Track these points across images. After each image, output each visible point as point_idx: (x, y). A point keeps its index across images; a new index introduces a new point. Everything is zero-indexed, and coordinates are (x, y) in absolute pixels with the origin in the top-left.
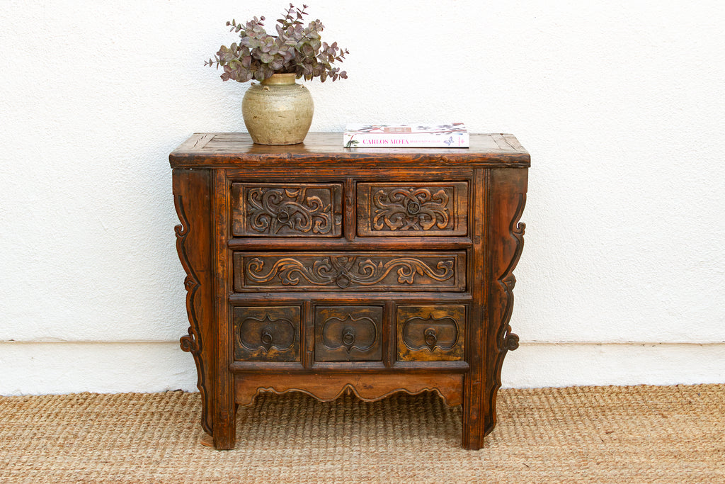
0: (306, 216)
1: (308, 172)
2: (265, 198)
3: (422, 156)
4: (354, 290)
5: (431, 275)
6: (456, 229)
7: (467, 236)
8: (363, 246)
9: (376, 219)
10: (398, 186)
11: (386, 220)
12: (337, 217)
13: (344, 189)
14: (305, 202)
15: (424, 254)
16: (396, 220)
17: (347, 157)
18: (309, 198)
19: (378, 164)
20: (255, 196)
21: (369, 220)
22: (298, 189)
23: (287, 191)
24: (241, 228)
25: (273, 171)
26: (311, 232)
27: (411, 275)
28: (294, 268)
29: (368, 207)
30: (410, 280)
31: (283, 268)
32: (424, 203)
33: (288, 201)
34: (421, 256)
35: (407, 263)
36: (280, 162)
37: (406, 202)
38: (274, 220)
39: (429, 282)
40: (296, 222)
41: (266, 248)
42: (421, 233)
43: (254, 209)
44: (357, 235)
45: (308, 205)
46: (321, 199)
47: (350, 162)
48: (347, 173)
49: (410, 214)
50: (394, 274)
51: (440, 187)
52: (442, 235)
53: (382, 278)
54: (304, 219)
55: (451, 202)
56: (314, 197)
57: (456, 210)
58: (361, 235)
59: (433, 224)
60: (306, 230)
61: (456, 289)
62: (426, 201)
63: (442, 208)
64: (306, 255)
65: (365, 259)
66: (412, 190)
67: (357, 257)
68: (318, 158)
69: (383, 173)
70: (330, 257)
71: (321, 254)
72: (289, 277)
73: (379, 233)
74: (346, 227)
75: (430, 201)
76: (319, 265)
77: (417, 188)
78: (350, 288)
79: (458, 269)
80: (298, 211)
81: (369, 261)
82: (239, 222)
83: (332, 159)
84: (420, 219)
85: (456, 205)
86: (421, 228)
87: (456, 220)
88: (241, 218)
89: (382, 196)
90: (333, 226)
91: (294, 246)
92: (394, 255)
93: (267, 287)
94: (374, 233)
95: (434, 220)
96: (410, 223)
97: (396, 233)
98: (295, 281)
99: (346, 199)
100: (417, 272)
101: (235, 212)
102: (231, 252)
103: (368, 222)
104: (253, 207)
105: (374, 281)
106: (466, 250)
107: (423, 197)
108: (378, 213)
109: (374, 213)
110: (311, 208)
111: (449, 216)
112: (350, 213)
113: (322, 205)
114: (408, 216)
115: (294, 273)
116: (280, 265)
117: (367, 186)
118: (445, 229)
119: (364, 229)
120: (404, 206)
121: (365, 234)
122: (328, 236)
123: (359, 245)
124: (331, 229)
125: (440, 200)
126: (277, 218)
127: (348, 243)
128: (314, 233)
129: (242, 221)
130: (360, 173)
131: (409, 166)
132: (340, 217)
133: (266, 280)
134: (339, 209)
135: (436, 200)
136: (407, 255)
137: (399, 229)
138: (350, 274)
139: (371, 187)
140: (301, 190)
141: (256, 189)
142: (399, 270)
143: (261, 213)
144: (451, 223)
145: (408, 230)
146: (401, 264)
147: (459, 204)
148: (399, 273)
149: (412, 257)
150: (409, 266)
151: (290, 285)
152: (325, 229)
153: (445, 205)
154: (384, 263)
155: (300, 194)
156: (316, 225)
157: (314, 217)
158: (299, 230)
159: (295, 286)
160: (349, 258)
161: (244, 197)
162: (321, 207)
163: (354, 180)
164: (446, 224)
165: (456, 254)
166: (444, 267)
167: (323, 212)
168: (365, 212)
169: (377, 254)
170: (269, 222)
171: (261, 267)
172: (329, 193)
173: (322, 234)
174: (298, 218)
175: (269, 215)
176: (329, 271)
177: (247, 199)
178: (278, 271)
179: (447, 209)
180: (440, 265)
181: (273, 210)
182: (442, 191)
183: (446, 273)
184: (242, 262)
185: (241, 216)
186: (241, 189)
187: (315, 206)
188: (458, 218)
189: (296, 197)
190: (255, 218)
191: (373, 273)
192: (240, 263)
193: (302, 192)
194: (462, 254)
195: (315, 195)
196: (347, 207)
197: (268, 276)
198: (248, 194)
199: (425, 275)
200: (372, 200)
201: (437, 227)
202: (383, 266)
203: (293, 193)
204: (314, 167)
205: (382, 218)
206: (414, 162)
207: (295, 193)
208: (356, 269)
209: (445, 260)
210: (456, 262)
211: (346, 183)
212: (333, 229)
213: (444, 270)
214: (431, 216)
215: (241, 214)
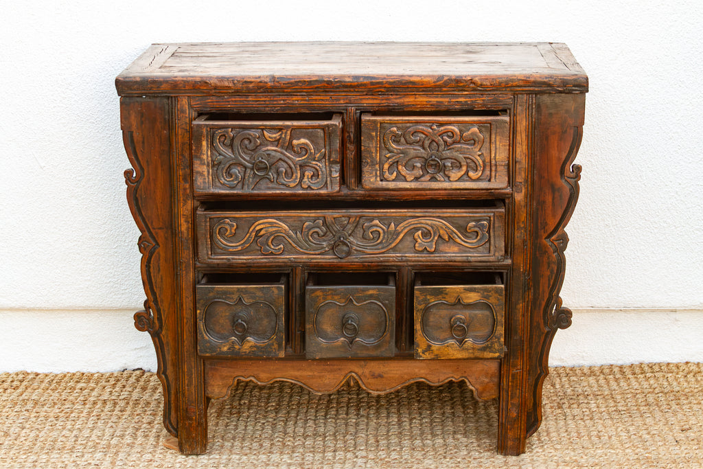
0: (293, 166)
1: (297, 100)
2: (237, 142)
3: (446, 78)
5: (459, 241)
6: (493, 180)
9: (386, 166)
10: (417, 122)
11: (400, 167)
12: (334, 166)
14: (290, 147)
15: (449, 213)
16: (414, 167)
18: (295, 142)
19: (388, 90)
20: (222, 139)
21: (377, 167)
22: (280, 129)
23: (265, 132)
24: (204, 182)
25: (250, 99)
26: (299, 186)
27: (432, 241)
28: (277, 232)
29: (376, 151)
30: (431, 247)
31: (262, 232)
32: (452, 144)
33: (267, 146)
34: (446, 215)
35: (427, 224)
37: (427, 143)
38: (248, 171)
39: (456, 249)
40: (278, 173)
42: (446, 185)
43: (221, 157)
45: (294, 151)
46: (312, 142)
47: (351, 86)
48: (348, 101)
50: (409, 239)
51: (473, 123)
52: (475, 187)
53: (393, 245)
54: (289, 170)
55: (486, 145)
56: (303, 141)
57: (493, 155)
59: (463, 173)
60: (292, 185)
61: (492, 258)
62: (454, 142)
63: (476, 153)
64: (292, 215)
65: (372, 219)
66: (435, 127)
67: (361, 217)
68: (310, 82)
69: (395, 100)
70: (324, 217)
72: (270, 244)
73: (391, 185)
75: (459, 142)
76: (310, 228)
77: (441, 124)
78: (351, 258)
79: (494, 231)
80: (280, 159)
81: (376, 222)
82: (201, 174)
83: (329, 82)
85: (493, 149)
86: (446, 178)
87: (493, 169)
88: (205, 169)
89: (396, 136)
90: (329, 179)
92: (409, 214)
93: (242, 257)
94: (384, 184)
95: (464, 168)
96: (432, 172)
97: (413, 185)
98: (280, 249)
100: (440, 236)
101: (196, 162)
103: (376, 170)
104: (220, 154)
105: (382, 248)
107: (448, 136)
108: (389, 158)
109: (383, 158)
110: (298, 154)
111: (484, 162)
113: (313, 151)
115: (277, 238)
116: (258, 228)
117: (375, 121)
118: (478, 180)
119: (372, 180)
120: (424, 148)
121: (372, 186)
124: (326, 183)
125: (473, 141)
126: (252, 169)
128: (303, 189)
129: (206, 173)
130: (364, 101)
131: (429, 91)
132: (337, 167)
133: (240, 248)
134: (335, 156)
135: (467, 141)
136: (427, 214)
137: (417, 179)
138: (351, 239)
139: (381, 123)
140: (284, 131)
141: (223, 130)
142: (416, 234)
143: (231, 162)
144: (488, 173)
145: (429, 180)
146: (419, 225)
147: (498, 146)
148: (417, 238)
149: (434, 217)
150: (430, 228)
151: (272, 254)
152: (318, 182)
153: (479, 147)
154: (396, 226)
155: (283, 136)
156: (306, 177)
157: (302, 166)
158: (283, 184)
159: (278, 255)
160: (350, 218)
161: (207, 141)
162: (311, 153)
163: (356, 110)
164: (480, 174)
165: (492, 212)
166: (476, 229)
167: (314, 160)
168: (371, 157)
169: (387, 212)
170: (242, 174)
171: (233, 231)
172: (322, 135)
173: (313, 189)
174: (281, 169)
175: (242, 165)
176: (323, 236)
177: (212, 143)
178: (256, 236)
179: (482, 154)
180: (471, 227)
181: (248, 158)
182: (475, 129)
183: (479, 238)
184: (208, 224)
185: (205, 167)
186: (204, 131)
187: (304, 153)
188: (496, 165)
189: (279, 140)
190: (223, 168)
191: (381, 237)
192: (206, 226)
193: (286, 133)
194: (500, 212)
195: (304, 137)
196: (348, 145)
197: (242, 242)
198: (213, 136)
199: (451, 240)
200: (382, 140)
201: (469, 177)
202: (396, 228)
203: (274, 136)
204: (304, 94)
205: (395, 164)
206: (436, 86)
207: (277, 135)
208: (359, 232)
209: (478, 221)
210: (492, 222)
211: (347, 114)
212: (328, 182)
213: (476, 234)
214: (460, 163)
215: (204, 164)
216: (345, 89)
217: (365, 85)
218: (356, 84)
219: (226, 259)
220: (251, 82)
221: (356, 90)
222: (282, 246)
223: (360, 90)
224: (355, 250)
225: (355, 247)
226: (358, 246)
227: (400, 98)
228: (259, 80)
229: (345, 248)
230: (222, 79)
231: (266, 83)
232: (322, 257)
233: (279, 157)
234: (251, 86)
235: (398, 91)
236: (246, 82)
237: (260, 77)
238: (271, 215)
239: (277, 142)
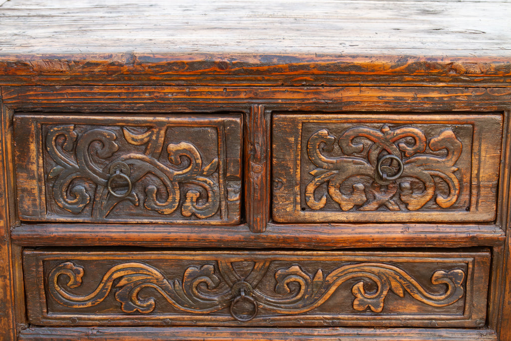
0: (169, 183)
1: (171, 93)
2: (83, 145)
3: (410, 61)
4: (263, 323)
5: (418, 297)
6: (473, 208)
7: (495, 222)
8: (285, 240)
9: (311, 188)
10: (360, 122)
11: (332, 190)
12: (231, 183)
13: (245, 125)
14: (164, 154)
15: (406, 257)
16: (353, 190)
17: (251, 61)
18: (172, 147)
19: (318, 77)
20: (61, 141)
21: (297, 189)
22: (149, 127)
23: (126, 132)
24: (34, 205)
25: (96, 90)
26: (178, 213)
27: (379, 296)
28: (144, 281)
29: (296, 164)
30: (377, 306)
31: (123, 282)
32: (412, 155)
33: (129, 151)
34: (401, 260)
35: (373, 273)
36: (110, 73)
37: (374, 154)
38: (100, 189)
39: (414, 308)
40: (146, 193)
41: (89, 243)
42: (403, 216)
43: (59, 167)
44: (271, 218)
45: (171, 161)
46: (199, 147)
47: (259, 72)
48: (252, 95)
49: (381, 178)
50: (345, 293)
51: (445, 124)
52: (446, 219)
53: (321, 302)
54: (163, 189)
55: (465, 156)
56: (184, 145)
57: (475, 172)
58: (281, 220)
59: (428, 198)
60: (168, 211)
61: (468, 322)
62: (416, 153)
63: (447, 166)
64: (167, 257)
65: (290, 264)
66: (387, 129)
67: (272, 261)
68: (191, 65)
69: (328, 94)
70: (217, 261)
71: (199, 256)
72: (134, 298)
73: (318, 216)
74: (250, 206)
75: (424, 152)
76: (194, 276)
77: (396, 125)
78: (256, 320)
79: (472, 284)
80: (149, 172)
81: (296, 268)
82: (30, 193)
83: (222, 65)
84: (400, 188)
85: (475, 162)
86: (403, 207)
87: (474, 192)
88: (34, 184)
89: (327, 142)
90: (223, 203)
91: (143, 240)
92: (346, 258)
93: (92, 316)
94: (307, 215)
95: (430, 191)
96: (382, 197)
97: (352, 216)
98: (150, 306)
99: (250, 147)
100: (391, 290)
101: (23, 175)
102: (18, 250)
103: (295, 194)
104: (57, 163)
105: (304, 306)
106: (491, 249)
107: (407, 143)
108: (315, 176)
109: (306, 176)
110: (177, 165)
111: (460, 181)
112: (258, 172)
113: (199, 161)
114: (376, 182)
115: (145, 292)
116: (115, 276)
117: (293, 121)
118: (452, 208)
119: (286, 206)
120: (369, 161)
121: (289, 218)
122: (213, 222)
123: (277, 240)
124: (220, 209)
125: (445, 149)
126: (106, 186)
127: (252, 235)
128: (185, 217)
129: (36, 192)
130: (278, 96)
131: (385, 81)
132: (236, 186)
133: (89, 304)
134: (234, 169)
135: (435, 149)
136: (373, 258)
137: (358, 207)
138: (258, 293)
139: (303, 123)
140: (155, 130)
141: (62, 127)
142: (355, 287)
143: (74, 176)
144: (465, 197)
145: (377, 209)
146: (360, 274)
147: (483, 159)
148: (356, 292)
149: (382, 263)
150: (376, 279)
151: (137, 313)
152: (207, 208)
153: (454, 159)
154: (326, 274)
155: (154, 138)
156: (188, 200)
157: (183, 183)
158: (154, 210)
159: (148, 314)
160: (255, 263)
161: (38, 143)
162: (197, 164)
163: (266, 108)
164: (454, 199)
165: (471, 256)
166: (446, 281)
167: (202, 175)
168: (288, 174)
169: (312, 255)
170: (92, 193)
171: (79, 280)
172: (215, 136)
173: (200, 219)
174: (150, 187)
175: (91, 180)
176: (215, 288)
177: (45, 146)
178: (113, 286)
179: (459, 169)
180: (437, 279)
181: (100, 170)
182: (449, 132)
183: (449, 293)
184: (41, 269)
185: (35, 182)
186: (33, 127)
187: (186, 163)
188: (478, 187)
189: (147, 144)
190: (62, 185)
191: (302, 291)
192: (37, 272)
193: (158, 133)
194: (483, 257)
195: (186, 140)
196: (252, 163)
197: (92, 295)
198: (46, 137)
199: (407, 296)
200: (305, 149)
201: (436, 203)
202: (324, 278)
203: (140, 137)
204: (182, 83)
205: (325, 186)
206: (395, 74)
207: (144, 136)
208: (269, 284)
209: (449, 268)
210: (470, 271)
211: (250, 115)
212: (223, 208)
213: (445, 287)
214: (424, 183)
215: (33, 178)
216: (248, 77)
217: (279, 70)
218: (266, 68)
219: (69, 319)
220: (97, 64)
221: (267, 78)
222: (152, 301)
223: (272, 78)
224: (264, 309)
225: (262, 305)
226: (268, 303)
227: (337, 91)
228: (110, 61)
229: (247, 306)
230: (50, 59)
231: (121, 65)
232: (213, 318)
233: (147, 170)
234: (97, 70)
235: (334, 81)
236: (89, 64)
237: (111, 56)
238: (135, 257)
239: (144, 147)
